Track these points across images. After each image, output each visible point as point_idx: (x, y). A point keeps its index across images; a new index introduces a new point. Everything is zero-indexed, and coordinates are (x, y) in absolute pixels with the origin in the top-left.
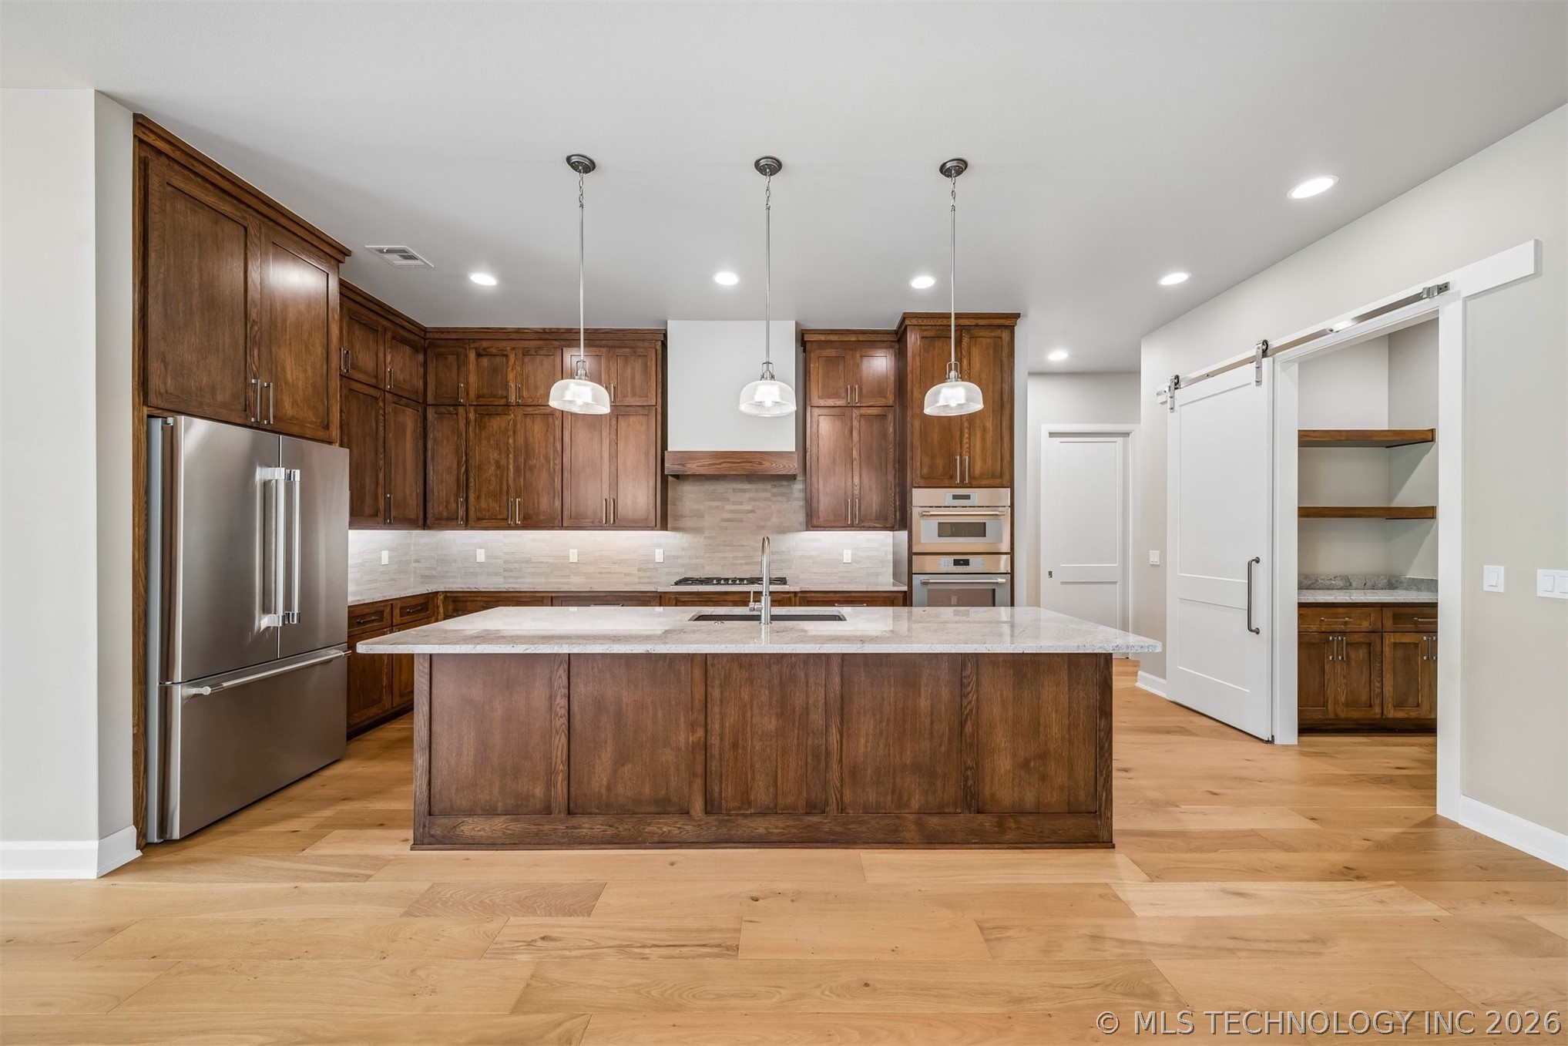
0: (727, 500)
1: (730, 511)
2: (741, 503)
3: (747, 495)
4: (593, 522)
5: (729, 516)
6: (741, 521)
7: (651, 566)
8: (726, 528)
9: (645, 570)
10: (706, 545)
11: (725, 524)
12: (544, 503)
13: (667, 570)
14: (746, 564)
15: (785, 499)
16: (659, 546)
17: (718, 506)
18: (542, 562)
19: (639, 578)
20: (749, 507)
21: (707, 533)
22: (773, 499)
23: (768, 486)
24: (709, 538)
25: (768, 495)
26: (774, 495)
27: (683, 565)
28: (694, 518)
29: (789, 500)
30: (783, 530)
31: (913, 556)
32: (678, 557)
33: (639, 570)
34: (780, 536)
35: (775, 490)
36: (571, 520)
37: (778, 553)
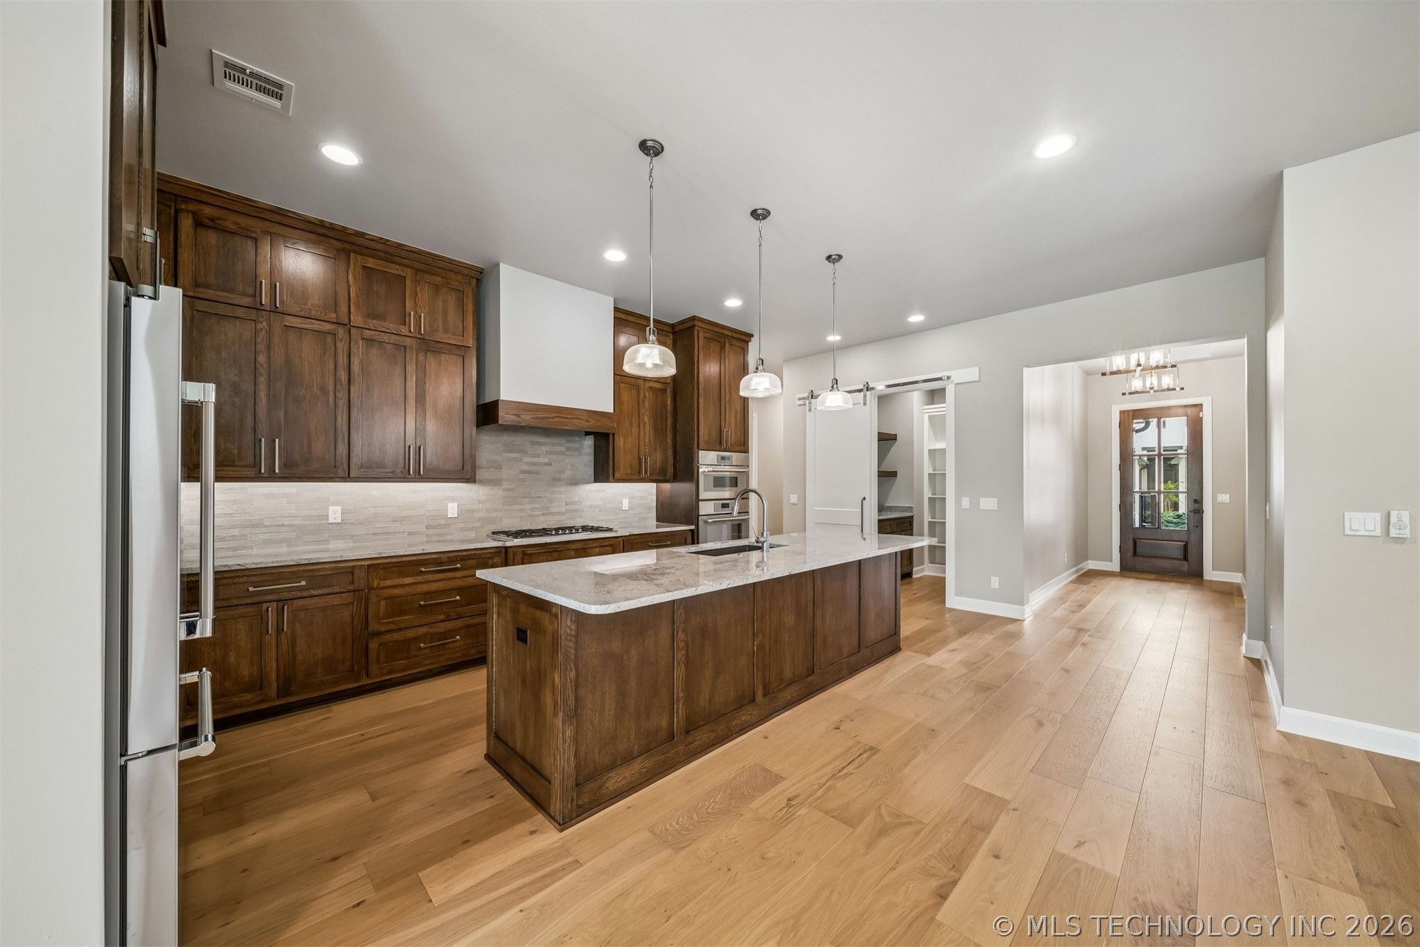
0: (524, 452)
1: (528, 464)
2: (538, 456)
3: (544, 449)
4: (393, 472)
5: (526, 468)
6: (538, 473)
7: (443, 522)
8: (524, 480)
9: (435, 527)
10: (504, 498)
11: (522, 476)
12: (319, 447)
13: (461, 525)
14: (543, 515)
15: (577, 453)
16: (453, 499)
17: (516, 458)
18: (283, 525)
19: (427, 536)
20: (546, 460)
21: (505, 485)
22: (568, 453)
23: (563, 440)
24: (508, 490)
25: (563, 449)
26: (568, 449)
27: (480, 519)
28: (492, 470)
29: (580, 455)
30: (575, 482)
31: (700, 503)
32: (473, 511)
33: (428, 527)
34: (573, 488)
35: (568, 445)
36: (362, 470)
37: (571, 503)
